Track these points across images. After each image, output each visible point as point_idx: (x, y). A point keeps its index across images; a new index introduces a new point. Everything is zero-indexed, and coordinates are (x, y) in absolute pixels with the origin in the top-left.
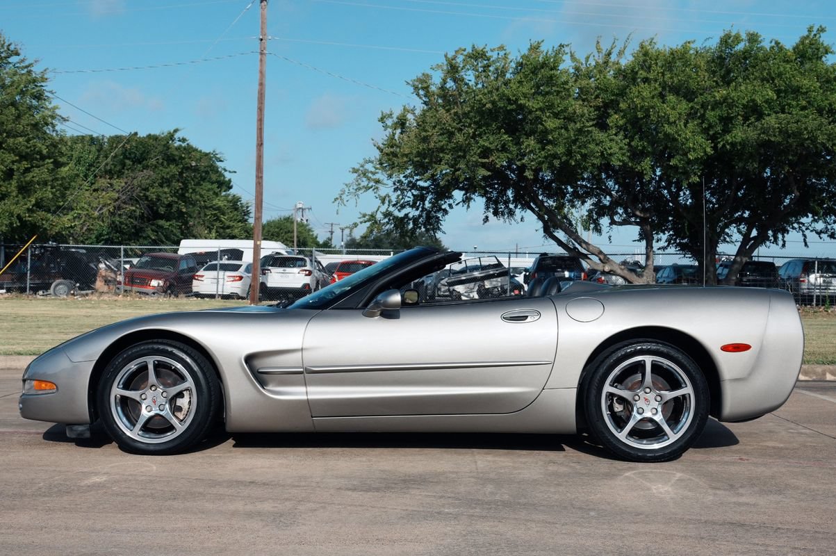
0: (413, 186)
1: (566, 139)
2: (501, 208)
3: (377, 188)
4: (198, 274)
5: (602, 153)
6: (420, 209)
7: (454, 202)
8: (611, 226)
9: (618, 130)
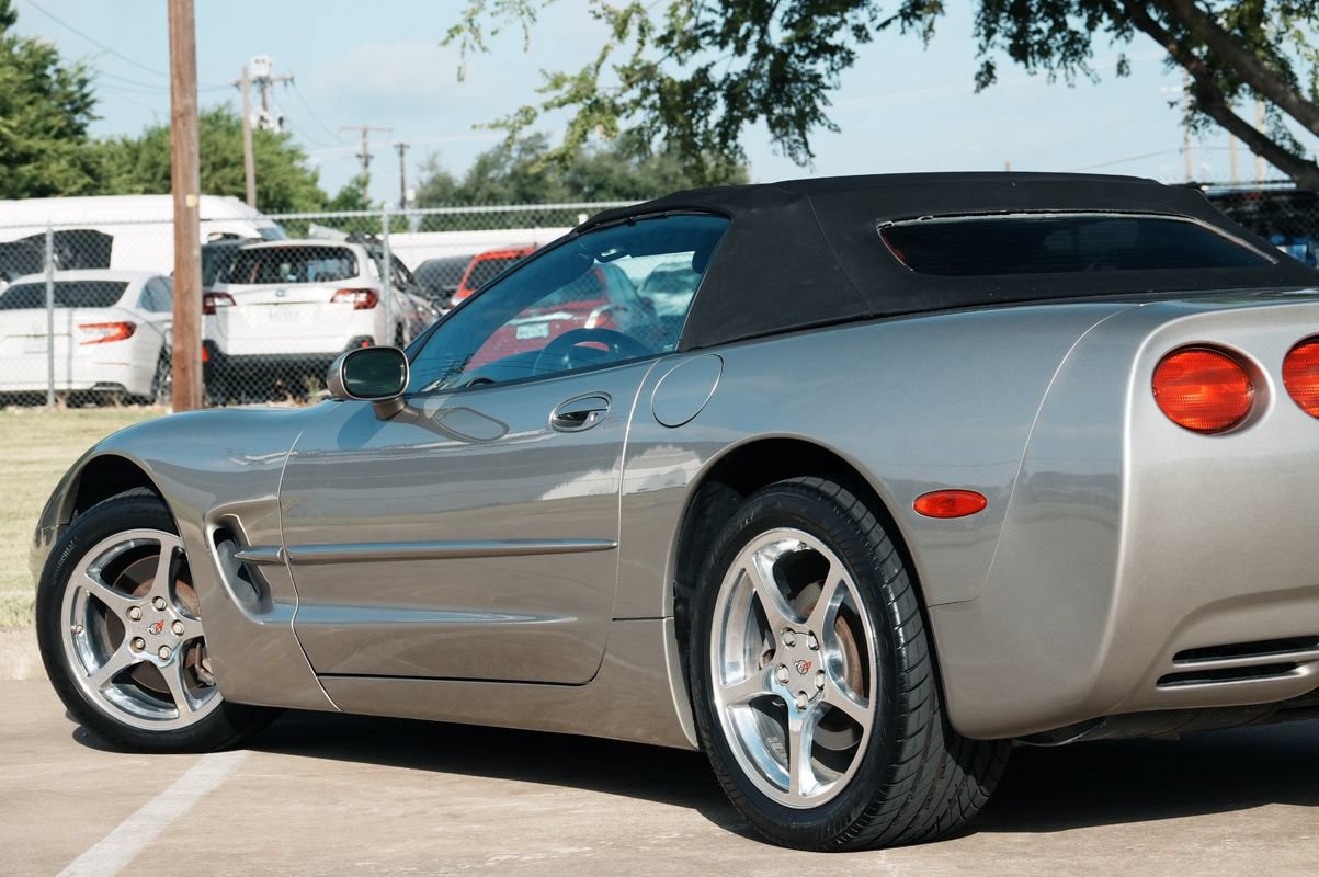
2: (1039, 31)
7: (873, 19)
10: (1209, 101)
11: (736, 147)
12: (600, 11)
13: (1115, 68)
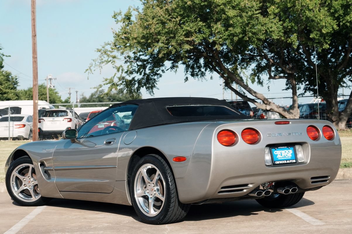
0: (138, 59)
1: (241, 23)
2: (196, 71)
3: (114, 61)
5: (266, 31)
6: (143, 74)
7: (165, 69)
8: (270, 80)
9: (275, 16)
10: (228, 84)
11: (140, 92)
12: (114, 67)
13: (210, 78)
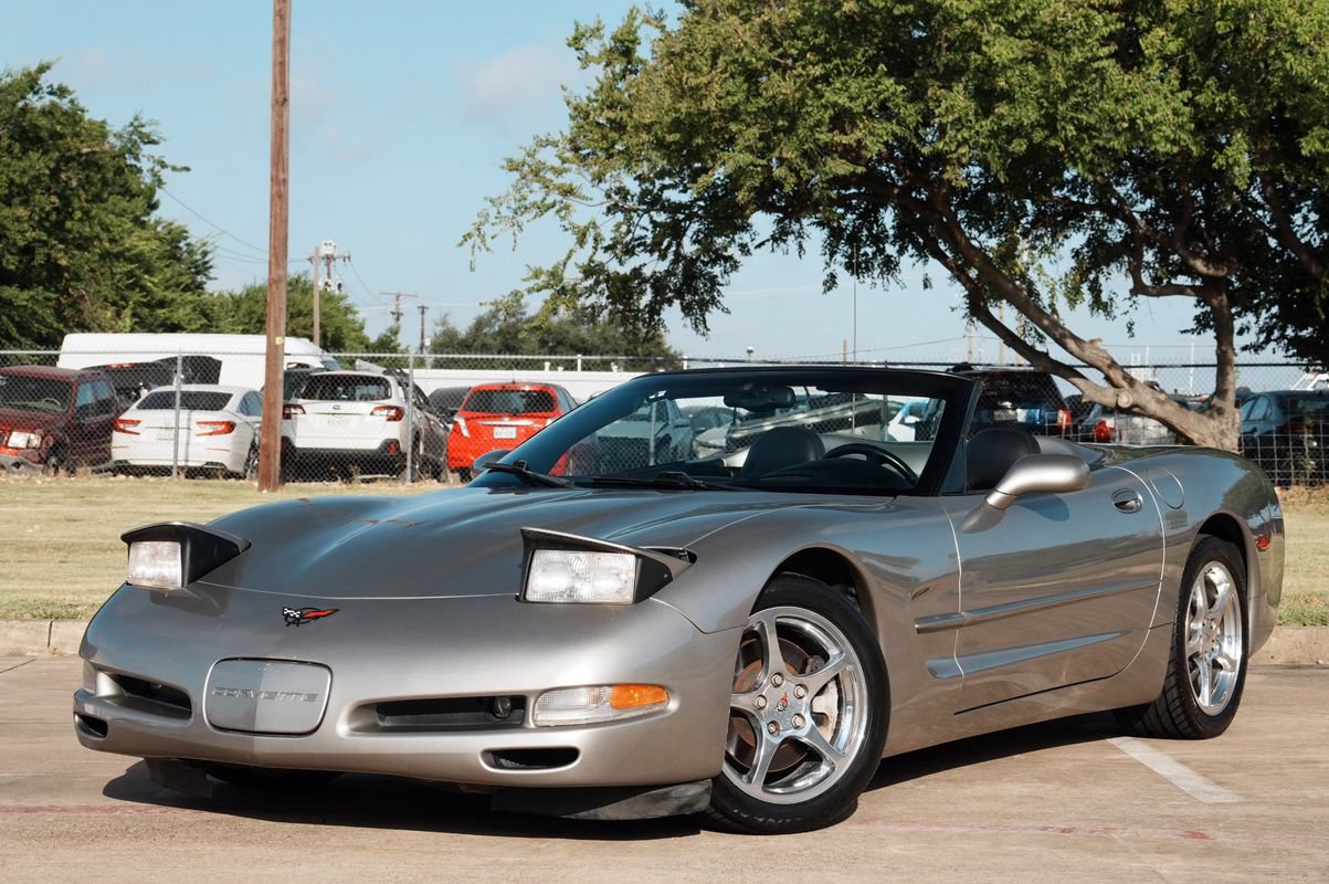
0: (653, 201)
1: (1038, 87)
2: (866, 254)
3: (567, 207)
4: (125, 416)
5: (1132, 121)
6: (671, 256)
7: (753, 240)
8: (1134, 298)
9: (1167, 66)
10: (978, 309)
11: (659, 320)
12: (568, 226)
